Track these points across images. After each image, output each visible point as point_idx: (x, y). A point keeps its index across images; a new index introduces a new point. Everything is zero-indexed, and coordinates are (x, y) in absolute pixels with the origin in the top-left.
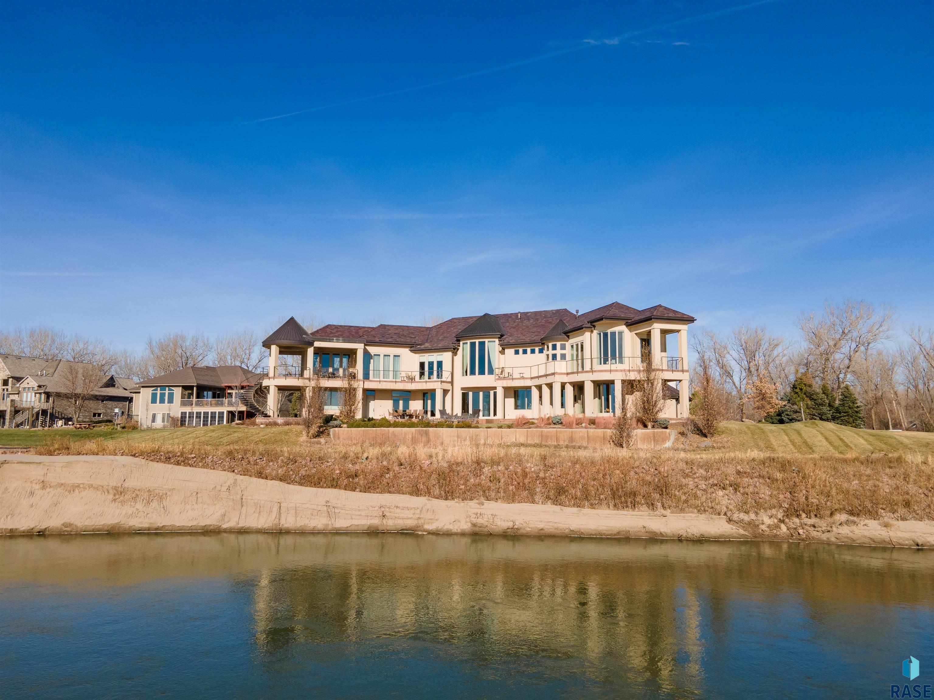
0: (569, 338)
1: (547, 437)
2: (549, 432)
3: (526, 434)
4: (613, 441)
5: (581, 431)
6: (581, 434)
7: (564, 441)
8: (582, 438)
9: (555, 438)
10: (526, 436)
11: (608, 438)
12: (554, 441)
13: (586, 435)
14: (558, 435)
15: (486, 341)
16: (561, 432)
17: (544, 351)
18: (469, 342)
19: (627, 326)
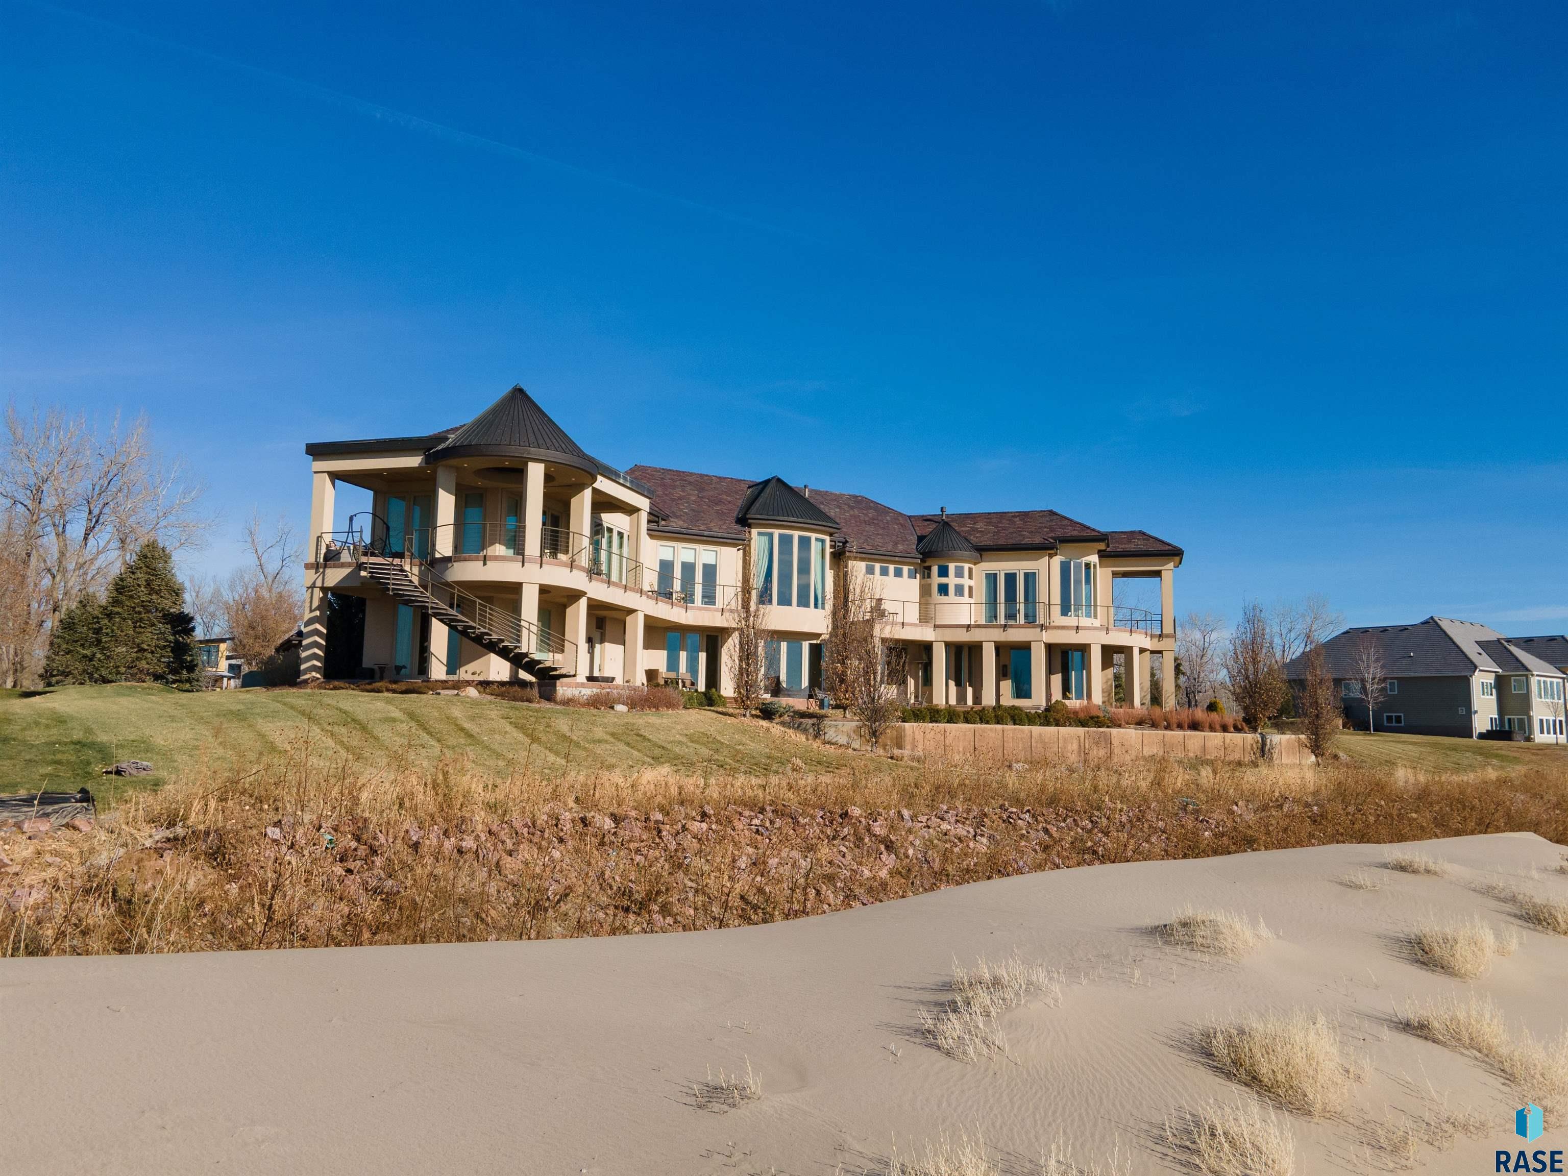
0: (982, 558)
4: (1254, 753)
15: (814, 536)
17: (918, 576)
18: (777, 532)
19: (1100, 557)
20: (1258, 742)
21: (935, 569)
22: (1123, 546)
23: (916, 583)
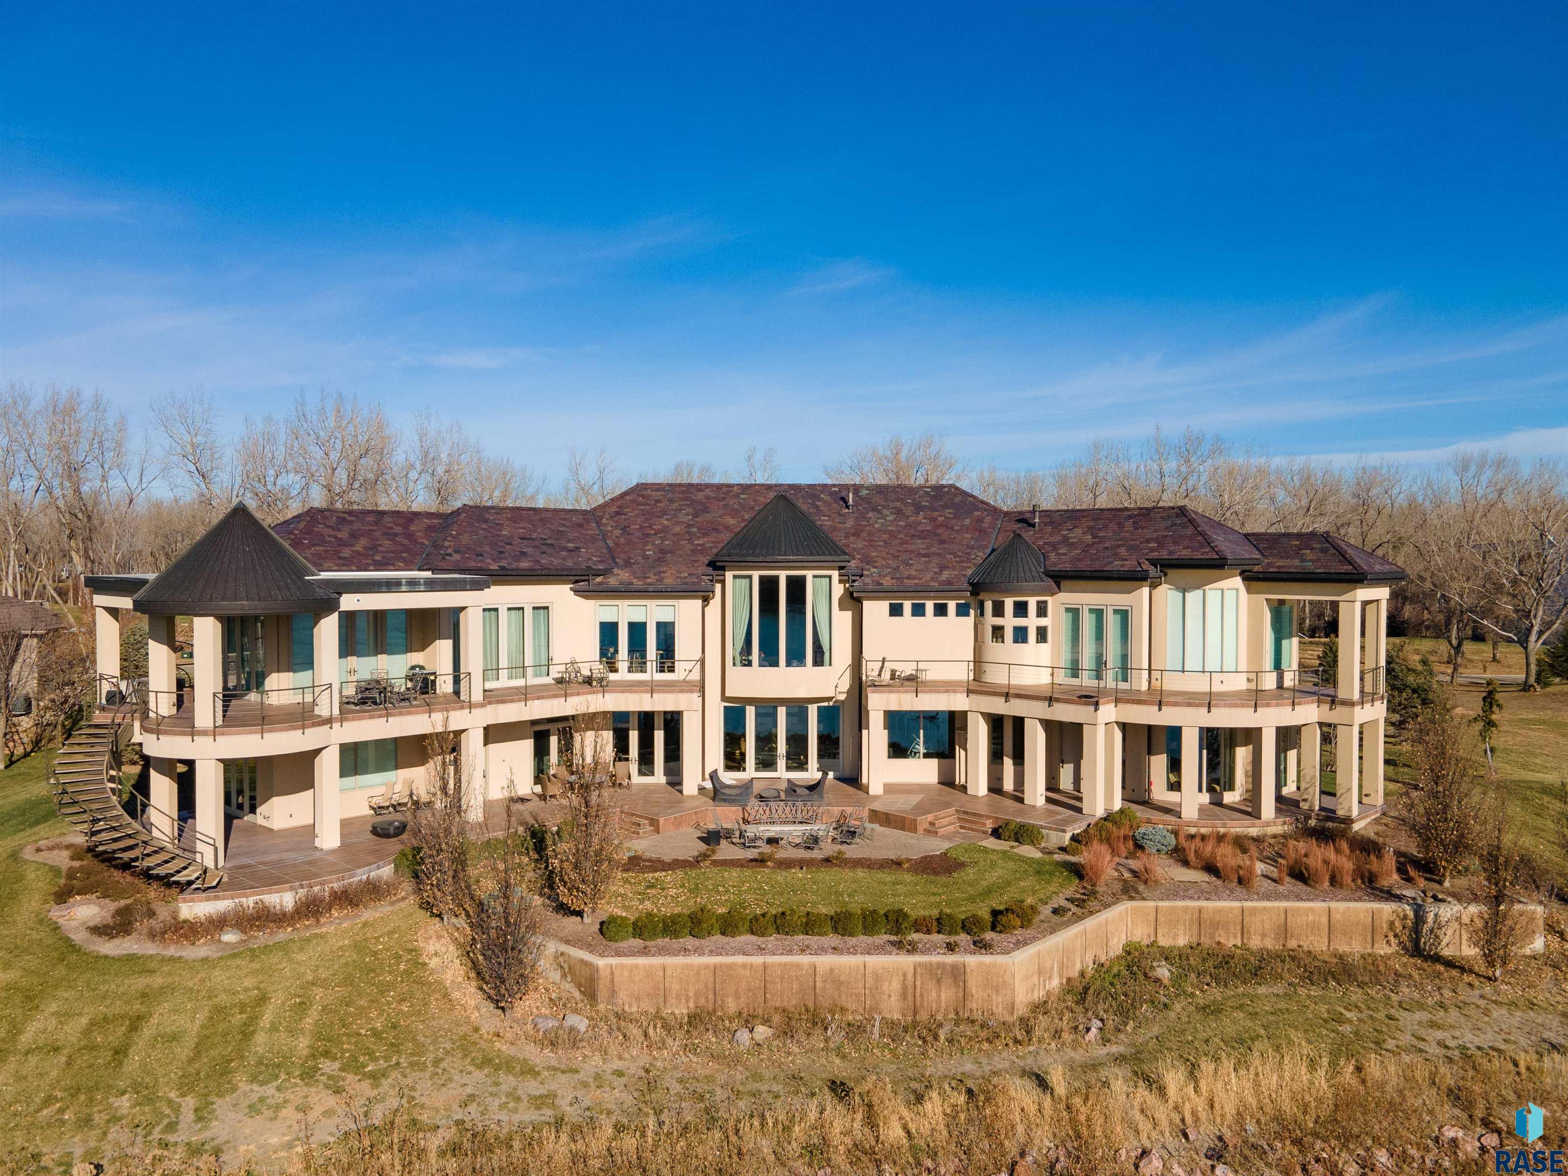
0: (1059, 587)
1: (1216, 925)
2: (1219, 911)
3: (1152, 917)
4: (1396, 936)
5: (1311, 909)
6: (1311, 918)
7: (1263, 936)
8: (1314, 927)
9: (1239, 927)
10: (1153, 923)
11: (1385, 926)
12: (1235, 937)
13: (1324, 920)
14: (1246, 919)
15: (809, 574)
16: (1254, 911)
17: (972, 612)
18: (756, 575)
19: (1244, 579)
20: (1405, 917)
21: (989, 606)
22: (1281, 563)
23: (968, 622)
